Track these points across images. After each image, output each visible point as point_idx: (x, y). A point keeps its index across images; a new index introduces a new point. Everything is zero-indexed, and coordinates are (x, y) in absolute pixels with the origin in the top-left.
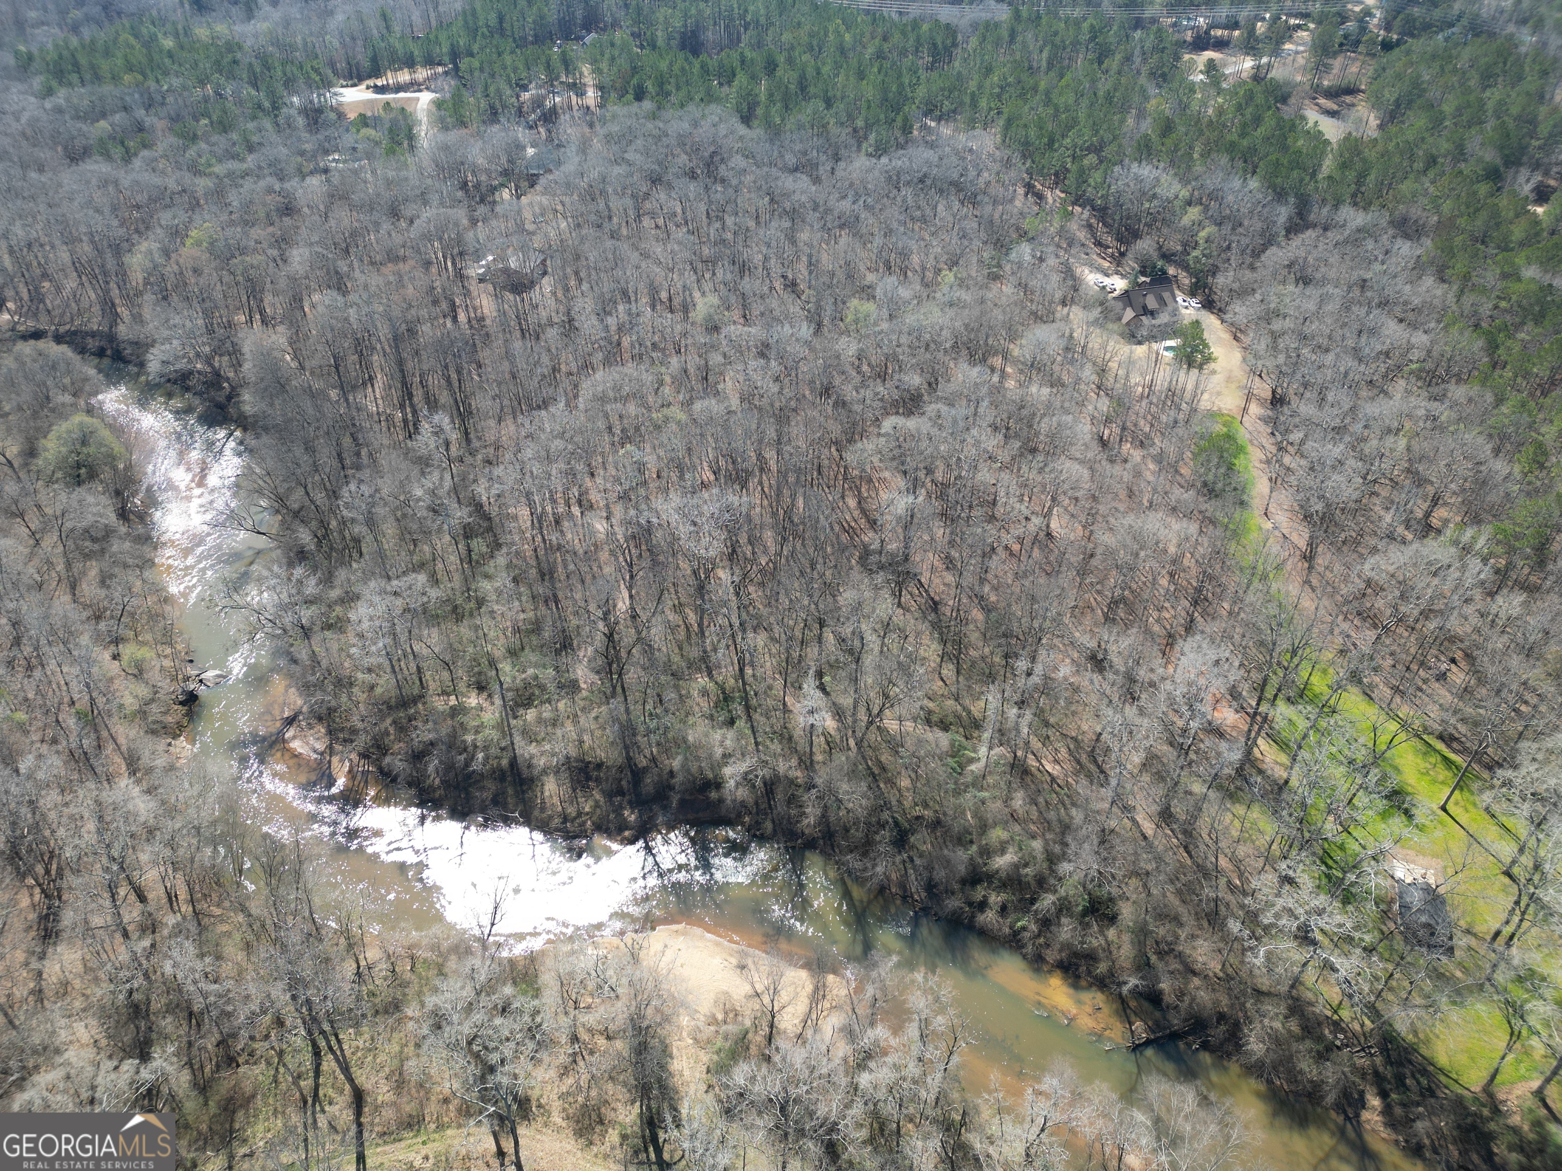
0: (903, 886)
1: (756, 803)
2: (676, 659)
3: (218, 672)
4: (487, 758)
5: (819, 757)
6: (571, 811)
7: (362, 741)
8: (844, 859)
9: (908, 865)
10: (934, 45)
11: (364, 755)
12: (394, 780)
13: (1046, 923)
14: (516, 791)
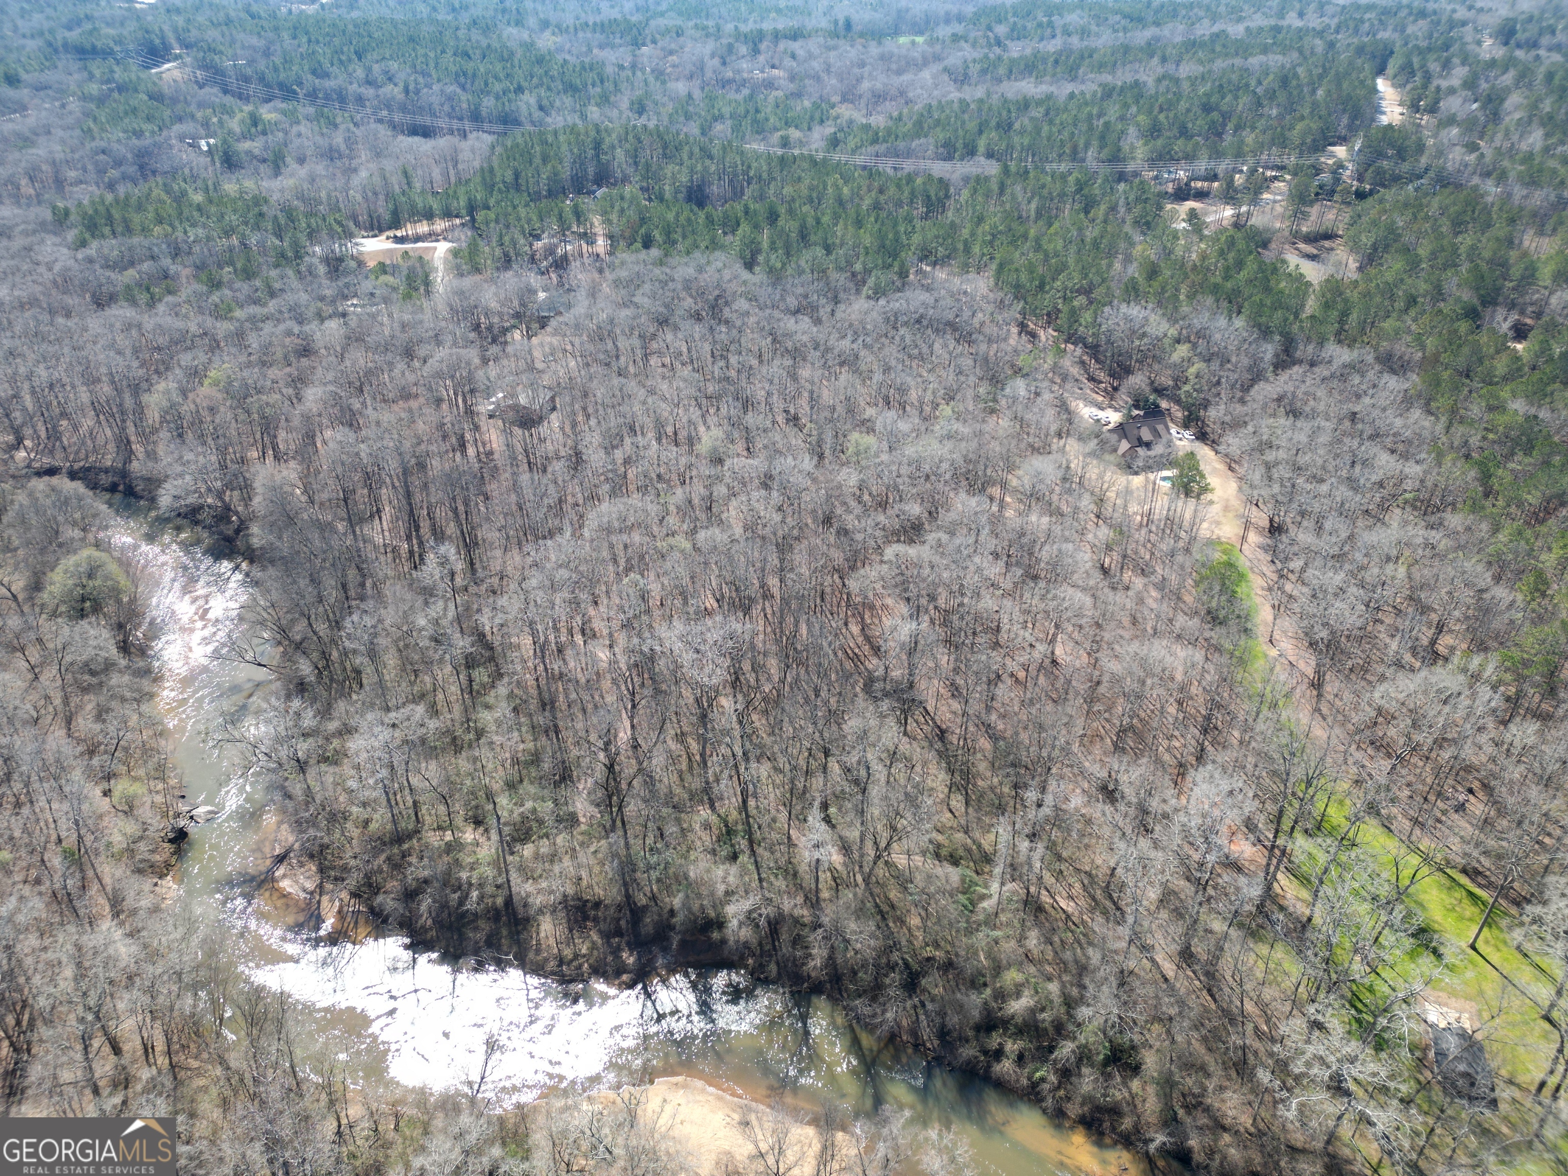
0: (914, 1032)
1: (760, 944)
2: (677, 790)
3: (209, 808)
4: (481, 898)
5: (825, 894)
6: (568, 953)
7: (353, 880)
8: (852, 1004)
9: (920, 1011)
10: (928, 197)
11: (354, 895)
12: (385, 921)
13: (1066, 1074)
14: (510, 932)
